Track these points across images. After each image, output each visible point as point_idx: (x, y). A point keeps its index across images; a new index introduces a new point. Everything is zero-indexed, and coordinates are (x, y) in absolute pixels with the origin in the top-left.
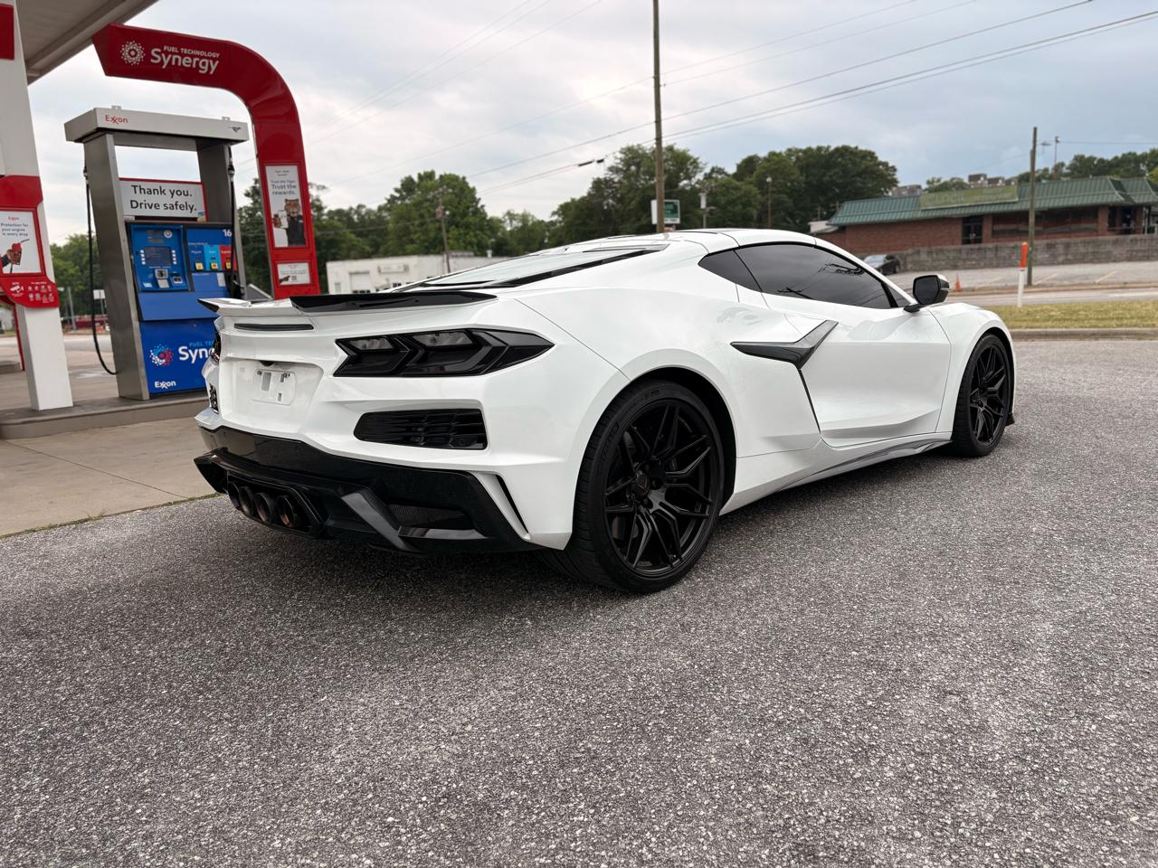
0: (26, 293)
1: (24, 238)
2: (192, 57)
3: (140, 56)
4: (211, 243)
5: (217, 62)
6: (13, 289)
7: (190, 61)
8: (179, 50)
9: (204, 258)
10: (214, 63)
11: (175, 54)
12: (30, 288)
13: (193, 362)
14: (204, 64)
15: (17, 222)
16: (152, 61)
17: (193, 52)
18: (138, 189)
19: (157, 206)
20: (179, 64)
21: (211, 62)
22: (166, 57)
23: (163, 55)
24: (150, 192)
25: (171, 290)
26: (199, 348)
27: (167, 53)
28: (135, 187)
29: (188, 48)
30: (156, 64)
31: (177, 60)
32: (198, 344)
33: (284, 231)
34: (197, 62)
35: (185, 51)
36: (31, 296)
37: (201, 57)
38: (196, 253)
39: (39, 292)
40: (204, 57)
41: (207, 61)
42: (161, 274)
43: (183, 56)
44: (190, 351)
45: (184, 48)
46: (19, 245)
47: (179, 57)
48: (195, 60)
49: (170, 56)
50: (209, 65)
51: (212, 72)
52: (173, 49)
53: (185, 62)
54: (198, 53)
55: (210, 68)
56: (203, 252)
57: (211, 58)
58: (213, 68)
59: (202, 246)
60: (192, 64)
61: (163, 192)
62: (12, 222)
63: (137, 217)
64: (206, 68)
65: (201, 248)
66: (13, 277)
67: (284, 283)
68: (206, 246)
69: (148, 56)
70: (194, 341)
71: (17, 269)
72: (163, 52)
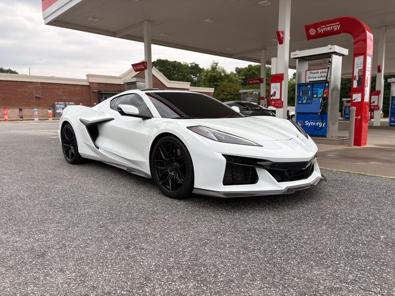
0: (275, 104)
1: (277, 90)
2: (330, 26)
3: (315, 32)
4: (321, 88)
5: (339, 25)
6: (272, 103)
7: (330, 28)
8: (326, 26)
9: (317, 93)
10: (338, 26)
11: (325, 27)
12: (276, 103)
13: (309, 126)
14: (335, 27)
15: (276, 86)
16: (318, 32)
17: (330, 25)
18: (311, 73)
19: (316, 77)
20: (327, 30)
21: (337, 26)
22: (322, 29)
23: (321, 29)
24: (314, 73)
25: (306, 103)
26: (311, 122)
27: (322, 28)
28: (310, 72)
29: (328, 24)
30: (320, 32)
31: (326, 29)
32: (311, 121)
33: (357, 81)
34: (333, 28)
35: (328, 25)
36: (276, 105)
37: (333, 26)
38: (315, 92)
39: (278, 104)
40: (334, 25)
41: (336, 26)
42: (304, 99)
43: (327, 27)
44: (309, 123)
45: (327, 24)
46: (276, 92)
47: (326, 28)
48: (332, 27)
49: (323, 29)
50: (337, 27)
51: (338, 29)
52: (324, 26)
53: (329, 29)
54: (332, 24)
55: (337, 28)
56: (318, 92)
57: (337, 24)
58: (339, 27)
59: (318, 90)
60: (331, 29)
61: (318, 73)
62: (275, 86)
63: (310, 82)
64: (336, 28)
65: (317, 90)
66: (273, 100)
67: (354, 101)
68: (319, 89)
69: (317, 31)
70: (310, 120)
71: (274, 98)
72: (321, 28)
